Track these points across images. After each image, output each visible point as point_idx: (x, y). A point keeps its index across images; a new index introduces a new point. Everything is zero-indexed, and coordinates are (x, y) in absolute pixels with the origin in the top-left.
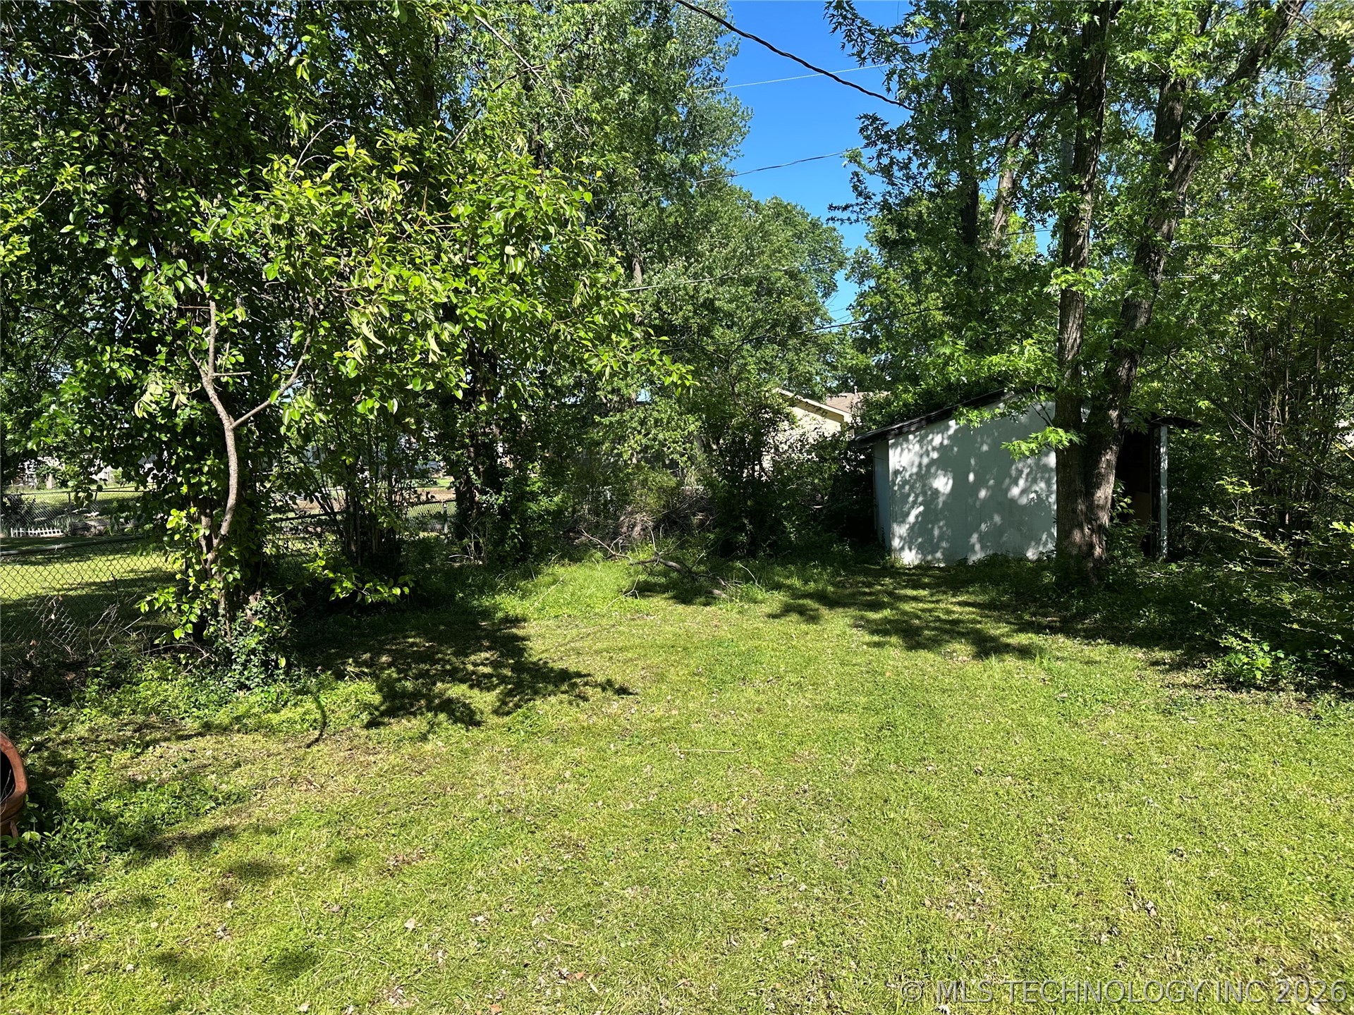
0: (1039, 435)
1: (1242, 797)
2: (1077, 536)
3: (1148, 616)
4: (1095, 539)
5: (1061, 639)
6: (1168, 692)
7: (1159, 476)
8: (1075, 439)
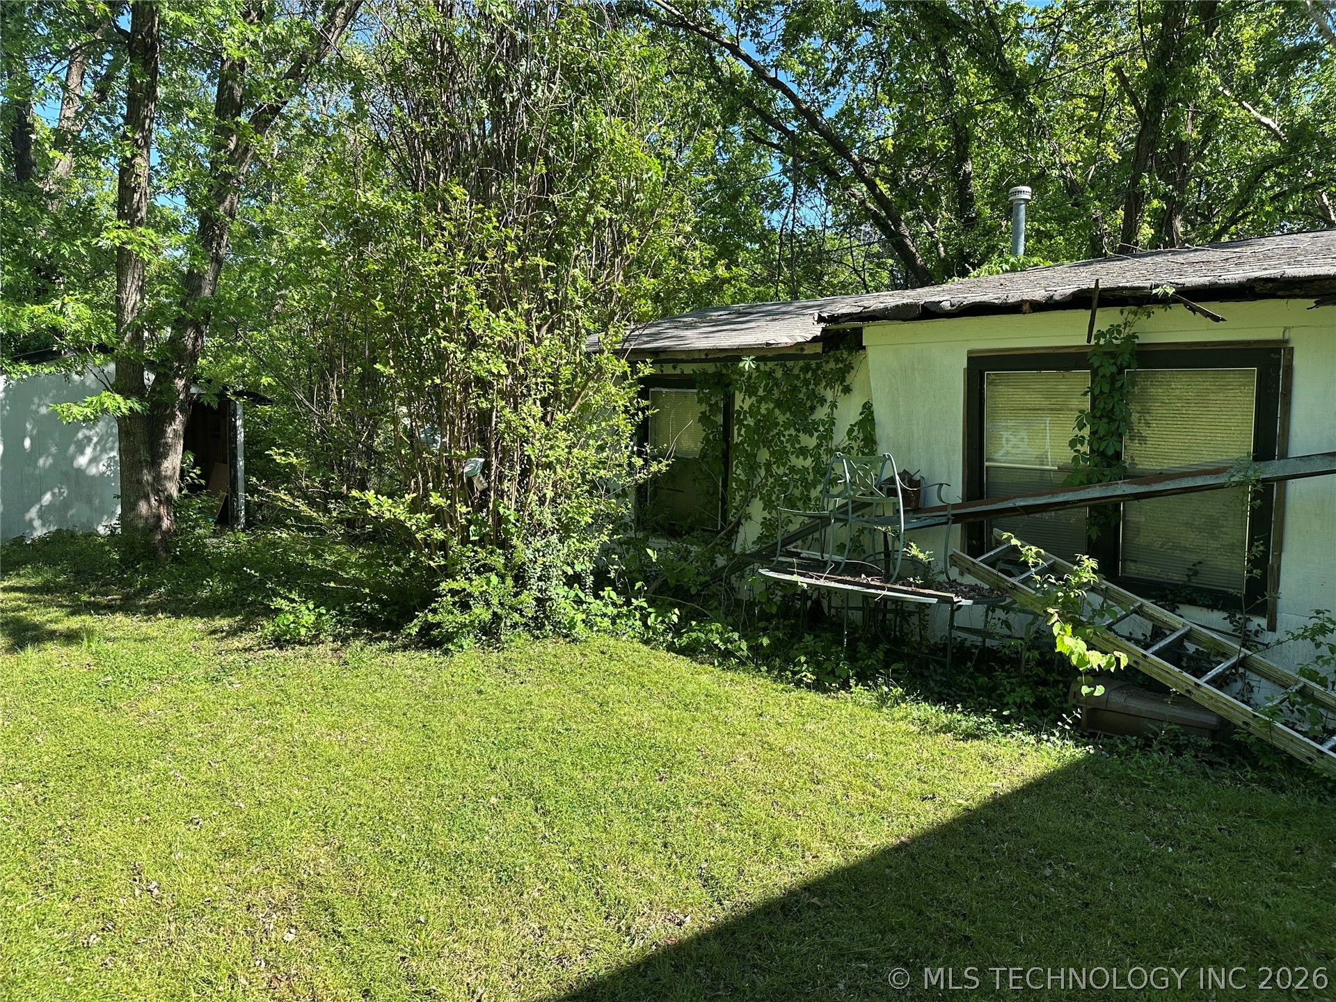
0: (95, 399)
1: (267, 750)
2: (143, 508)
3: (213, 586)
4: (163, 511)
5: (119, 617)
6: (218, 659)
7: (236, 448)
8: (137, 407)
